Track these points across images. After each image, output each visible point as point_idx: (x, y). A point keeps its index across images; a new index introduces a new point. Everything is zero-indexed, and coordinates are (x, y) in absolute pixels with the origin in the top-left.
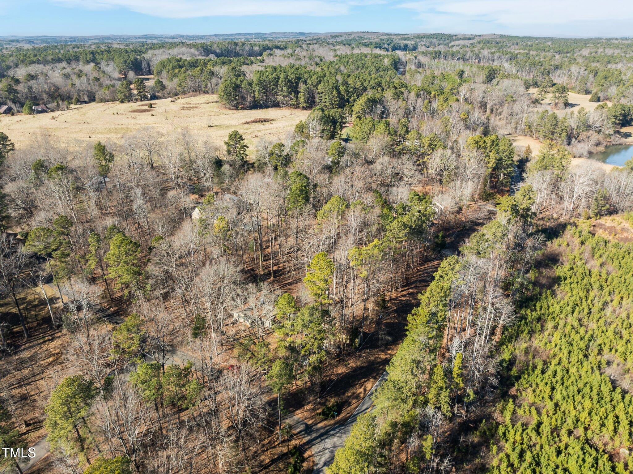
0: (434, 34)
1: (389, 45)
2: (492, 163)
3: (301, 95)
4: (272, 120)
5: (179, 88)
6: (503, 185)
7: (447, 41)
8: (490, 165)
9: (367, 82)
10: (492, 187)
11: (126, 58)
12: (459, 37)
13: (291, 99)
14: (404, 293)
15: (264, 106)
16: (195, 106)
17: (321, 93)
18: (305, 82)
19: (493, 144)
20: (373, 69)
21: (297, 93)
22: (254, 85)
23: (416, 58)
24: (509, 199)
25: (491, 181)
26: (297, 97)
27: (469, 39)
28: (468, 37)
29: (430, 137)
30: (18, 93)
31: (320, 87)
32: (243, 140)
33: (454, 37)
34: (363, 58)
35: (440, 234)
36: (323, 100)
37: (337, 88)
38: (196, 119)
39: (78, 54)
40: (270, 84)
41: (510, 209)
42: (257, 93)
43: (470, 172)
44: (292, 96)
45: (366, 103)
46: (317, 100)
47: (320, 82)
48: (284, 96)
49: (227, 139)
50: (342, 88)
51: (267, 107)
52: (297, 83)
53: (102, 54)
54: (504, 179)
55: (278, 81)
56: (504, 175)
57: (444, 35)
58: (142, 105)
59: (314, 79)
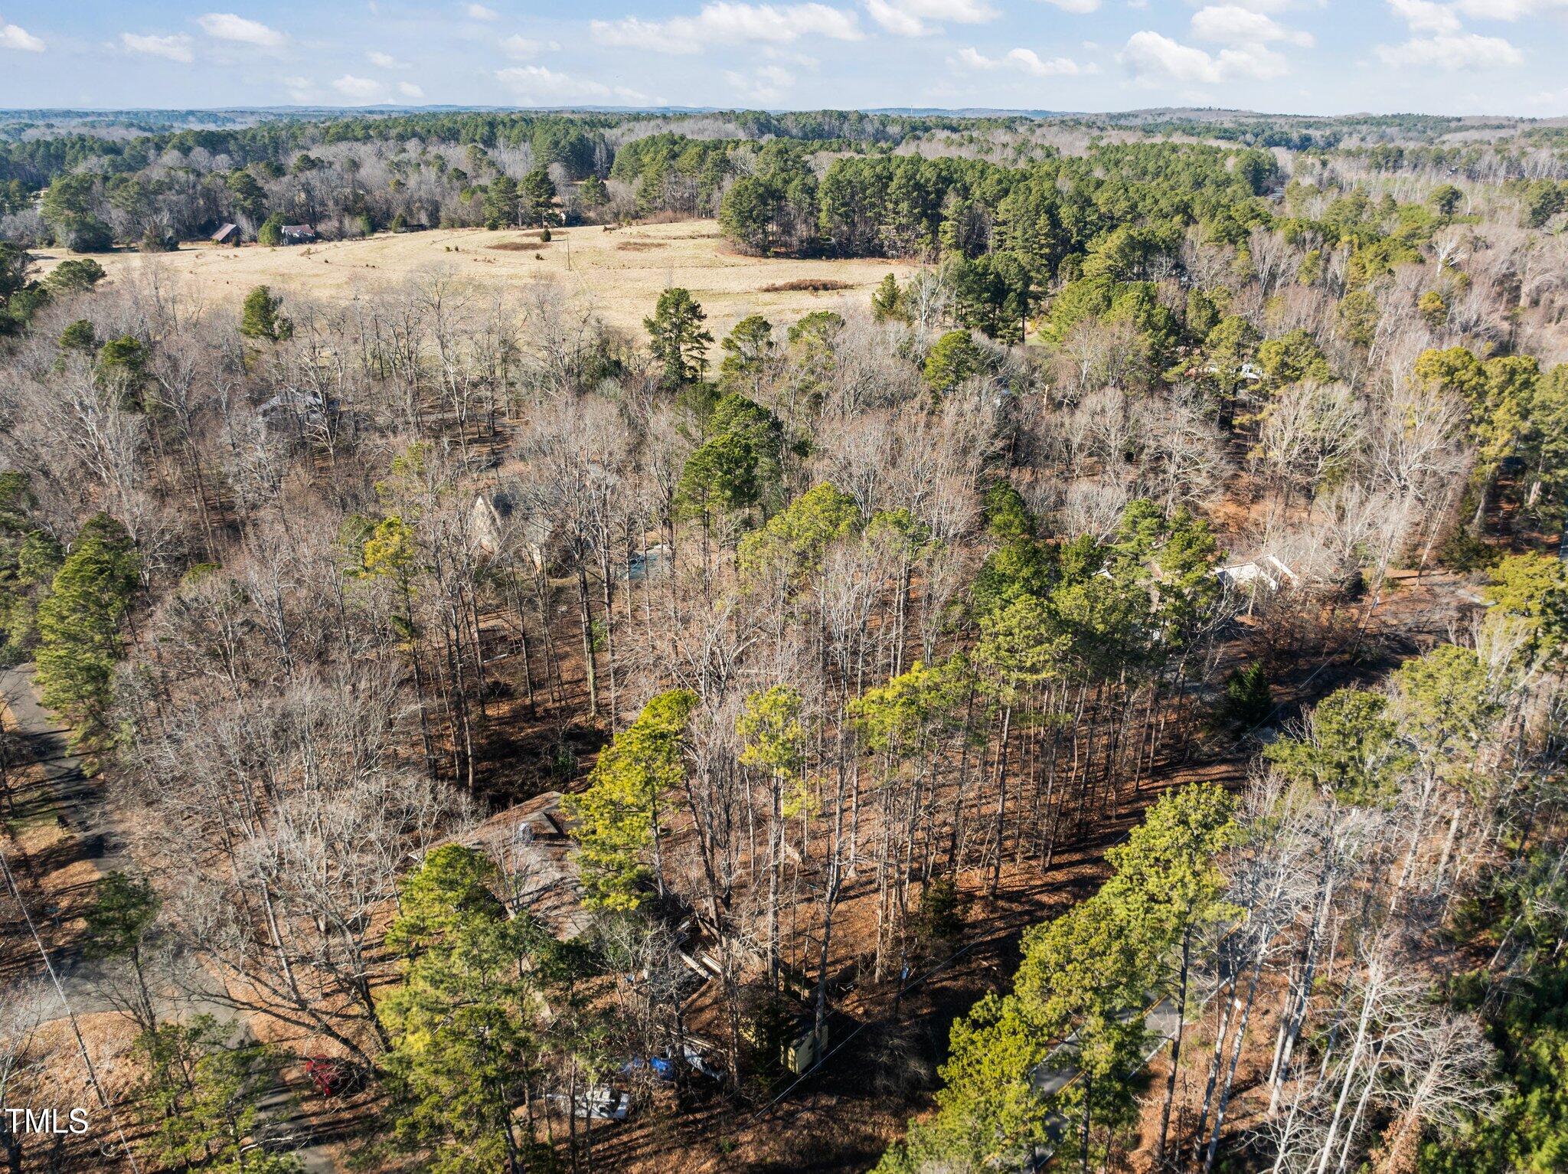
0: (1394, 116)
1: (1257, 136)
2: (1500, 444)
3: (946, 225)
4: (846, 287)
5: (643, 202)
6: (1533, 524)
7: (1429, 133)
8: (1490, 451)
9: (1149, 201)
10: (1489, 529)
11: (560, 135)
12: (1468, 123)
13: (919, 236)
14: (1060, 876)
15: (841, 251)
16: (656, 242)
17: (1005, 223)
18: (965, 192)
19: (1510, 381)
20: (1186, 178)
21: (936, 219)
22: (820, 195)
23: (1324, 164)
24: (1537, 569)
25: (1492, 507)
26: (935, 233)
27: (1500, 127)
28: (1496, 123)
29: (1285, 341)
30: (265, 196)
31: (1002, 206)
32: (701, 317)
33: (1453, 125)
34: (1166, 153)
35: (1250, 670)
36: (1009, 244)
37: (1052, 212)
38: (644, 273)
39: (459, 126)
40: (864, 190)
41: (1535, 606)
42: (823, 215)
43: (1410, 465)
44: (922, 228)
45: (1121, 250)
46: (991, 243)
47: (1006, 192)
48: (900, 228)
49: (651, 311)
50: (1066, 213)
51: (848, 254)
52: (941, 194)
53: (513, 127)
54: (1543, 501)
55: (887, 186)
56: (1545, 489)
57: (1424, 118)
58: (528, 235)
59: (990, 186)
